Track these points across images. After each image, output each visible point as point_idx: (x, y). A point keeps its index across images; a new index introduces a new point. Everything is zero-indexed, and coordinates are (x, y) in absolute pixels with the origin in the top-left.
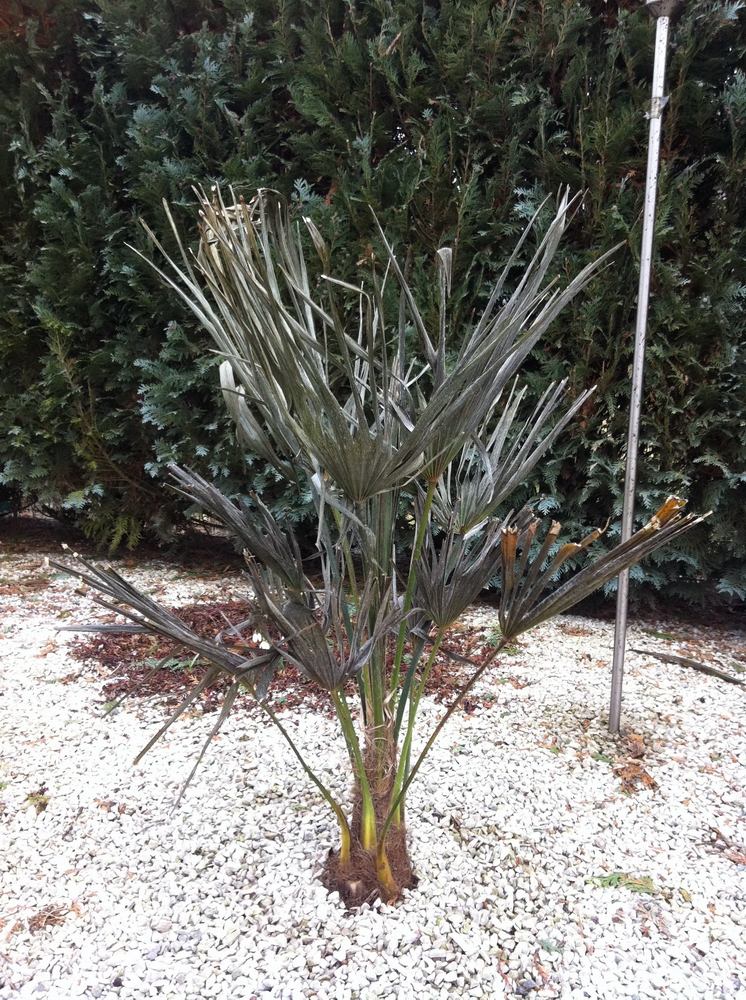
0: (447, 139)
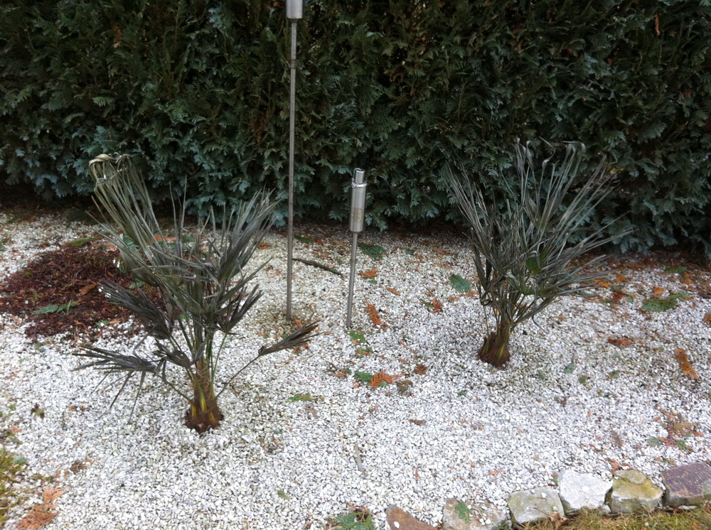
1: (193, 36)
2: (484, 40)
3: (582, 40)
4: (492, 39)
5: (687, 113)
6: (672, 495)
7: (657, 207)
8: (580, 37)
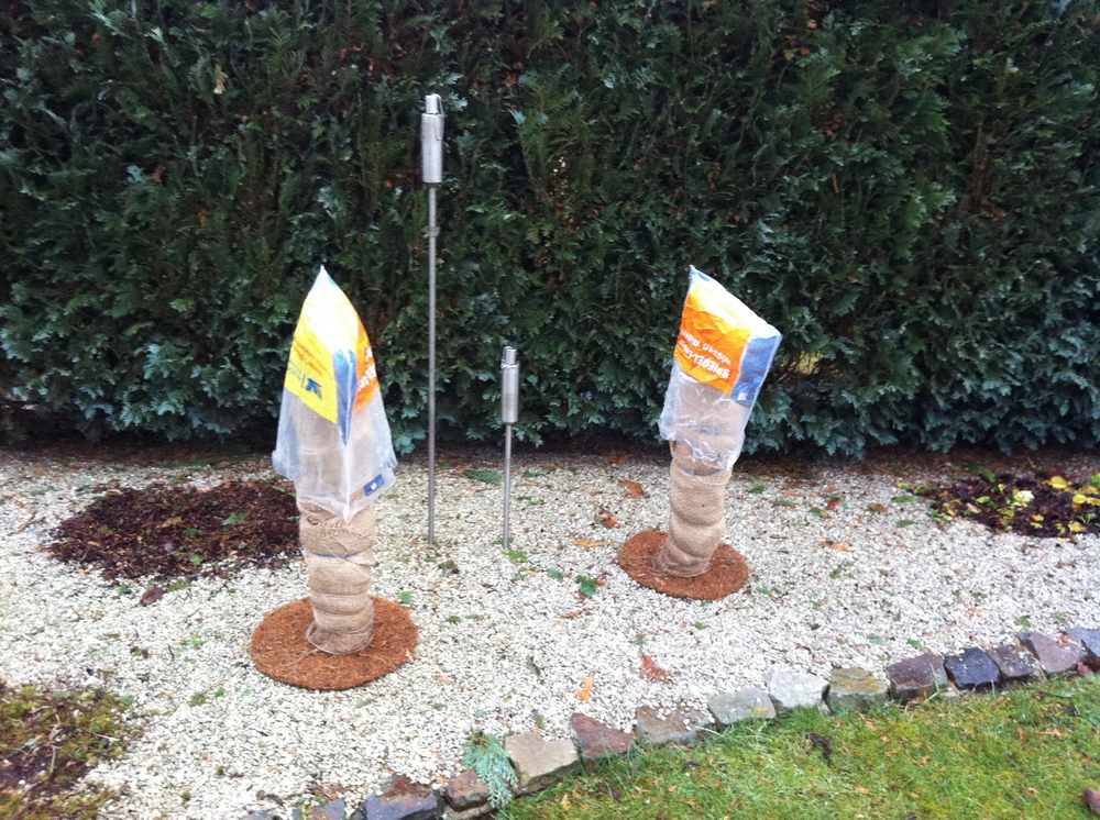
4: (646, 208)
6: (898, 688)
7: (858, 398)
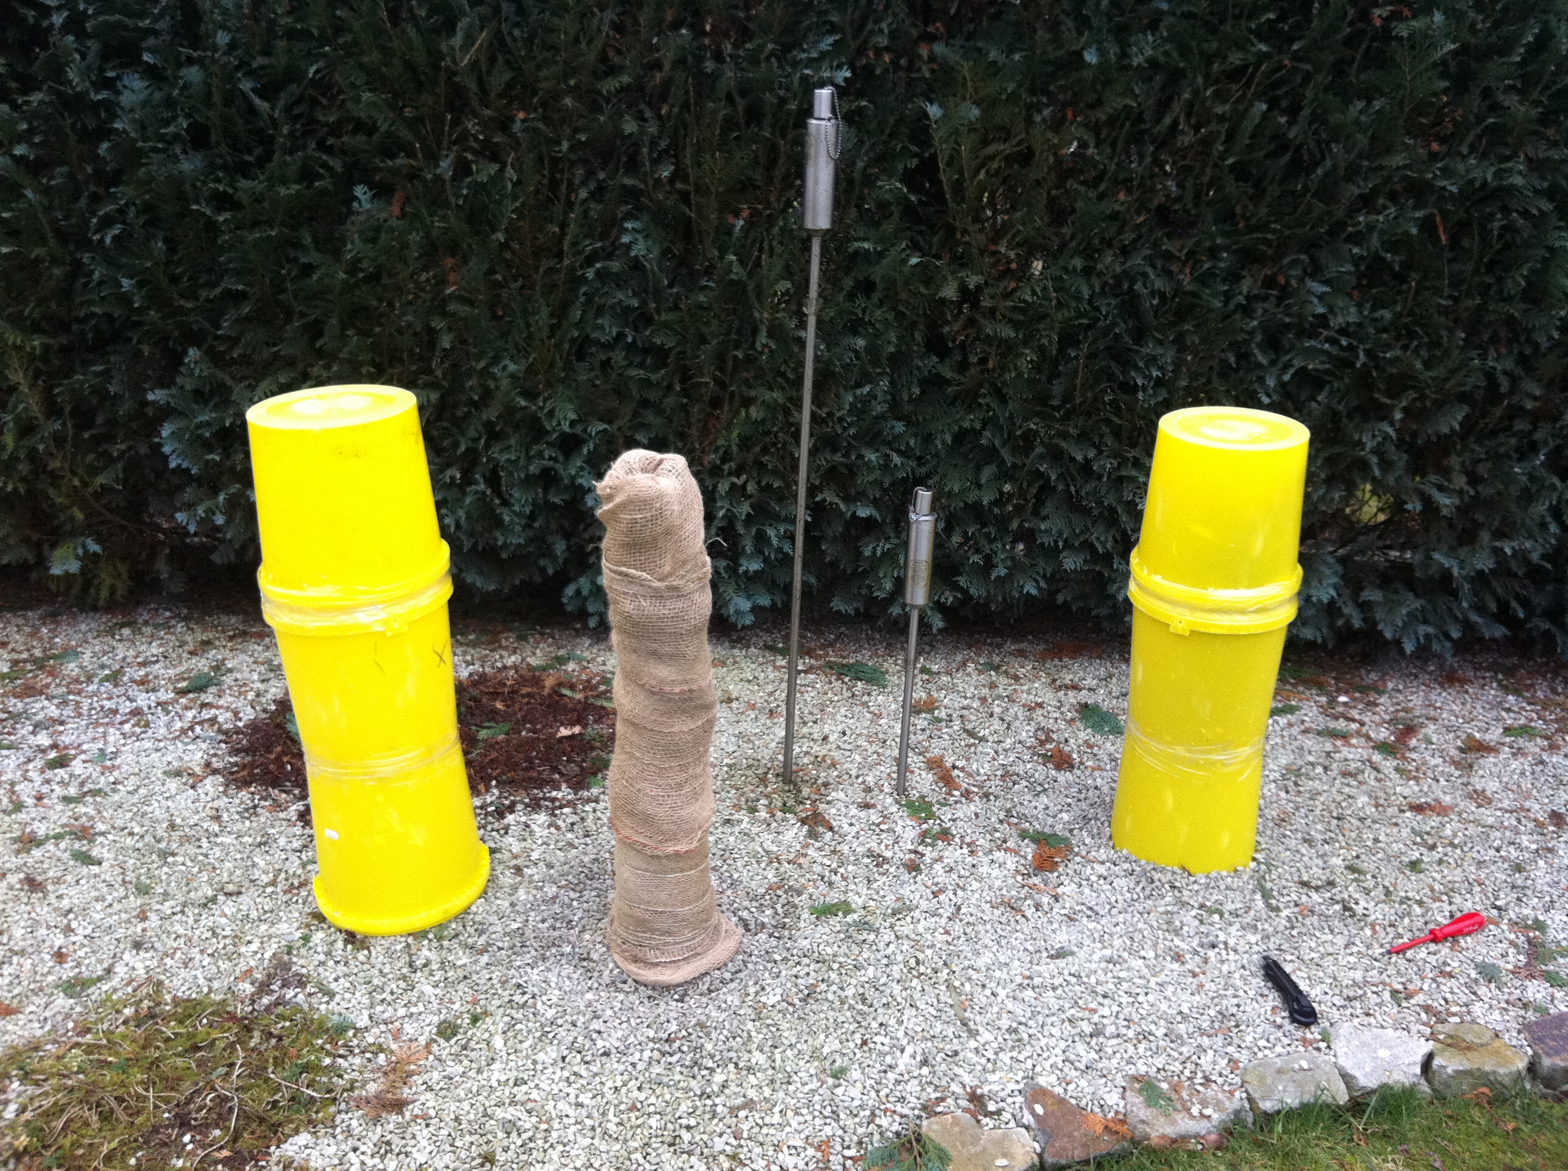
0: (541, 159)
1: (590, 274)
2: (1123, 264)
3: (1303, 257)
5: (1505, 386)
6: (1547, 1062)
7: (1462, 564)
8: (1299, 252)
